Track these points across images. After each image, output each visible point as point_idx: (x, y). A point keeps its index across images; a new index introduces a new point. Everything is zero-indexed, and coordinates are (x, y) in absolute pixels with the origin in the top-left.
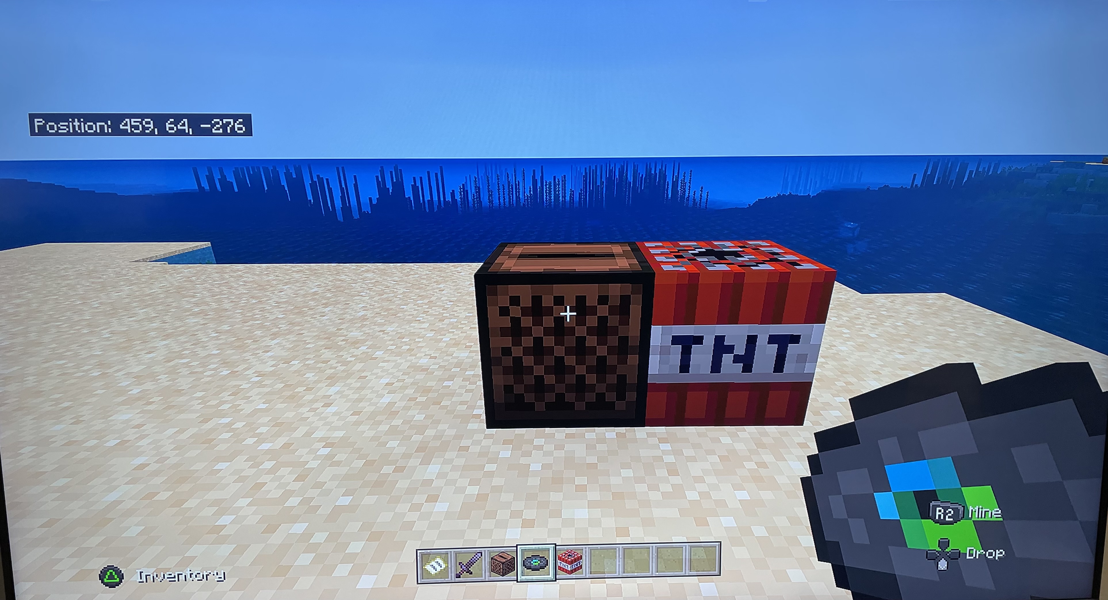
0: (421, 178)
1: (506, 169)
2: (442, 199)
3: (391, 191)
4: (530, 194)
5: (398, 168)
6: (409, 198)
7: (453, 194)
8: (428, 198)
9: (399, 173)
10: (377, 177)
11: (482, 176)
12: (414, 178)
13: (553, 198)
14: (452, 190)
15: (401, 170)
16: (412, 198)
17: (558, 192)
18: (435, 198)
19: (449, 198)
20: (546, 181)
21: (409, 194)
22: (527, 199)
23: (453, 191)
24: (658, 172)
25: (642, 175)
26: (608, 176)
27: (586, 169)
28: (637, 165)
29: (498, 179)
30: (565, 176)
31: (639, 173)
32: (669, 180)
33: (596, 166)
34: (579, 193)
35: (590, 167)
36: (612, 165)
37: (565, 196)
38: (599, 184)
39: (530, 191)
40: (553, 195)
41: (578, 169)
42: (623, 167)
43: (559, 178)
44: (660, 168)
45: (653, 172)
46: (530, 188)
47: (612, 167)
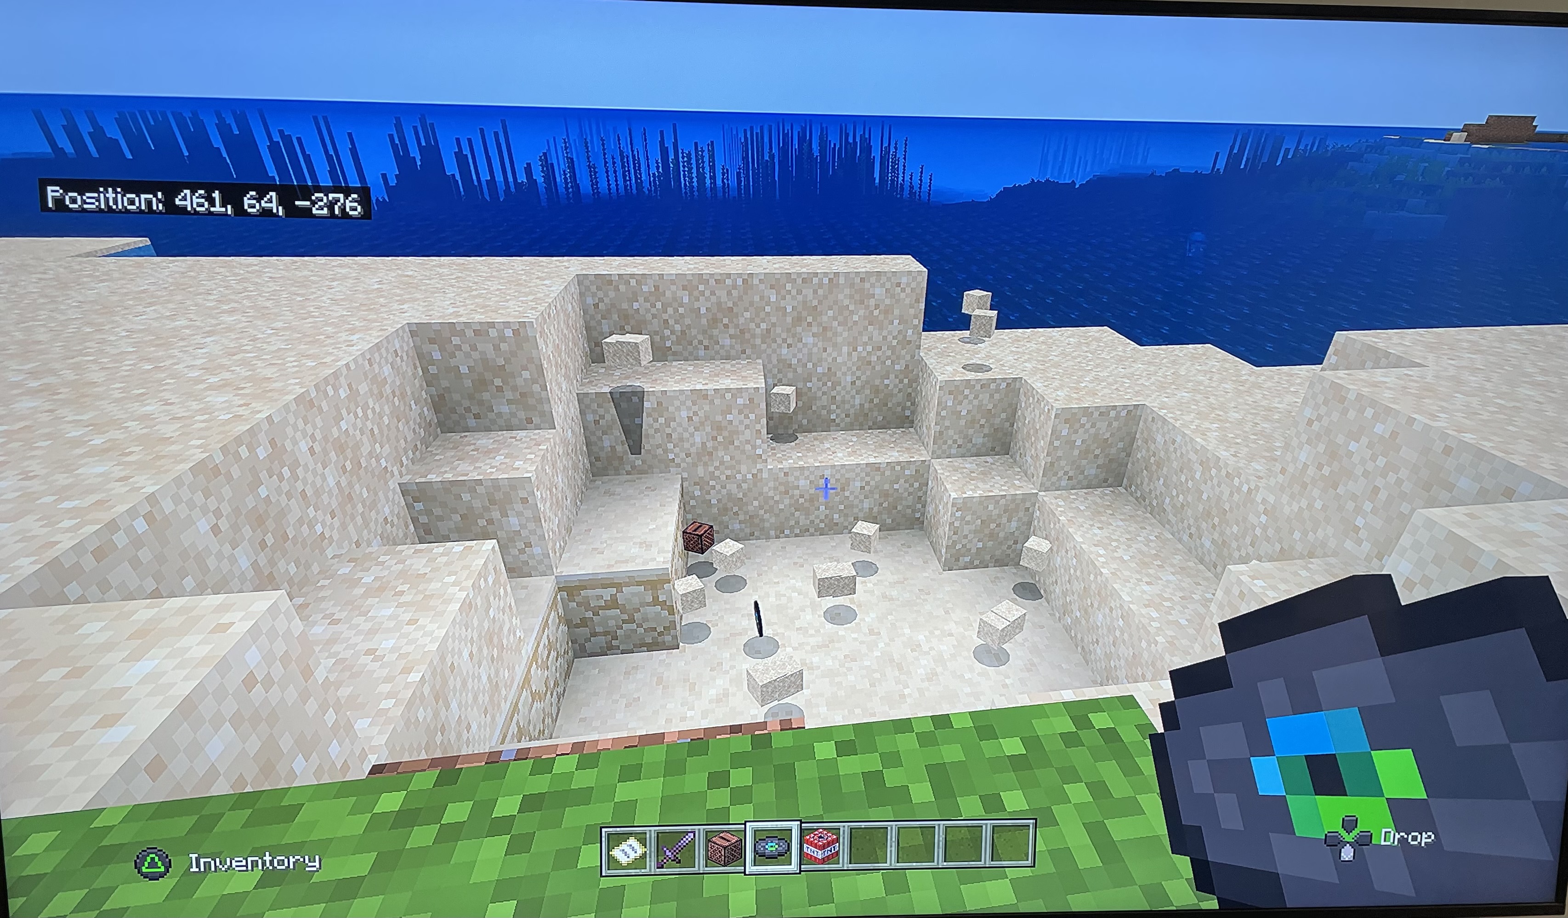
0: (470, 140)
1: (615, 129)
2: (511, 179)
3: (419, 163)
4: (658, 172)
5: (426, 122)
6: (453, 175)
7: (528, 170)
8: (485, 176)
9: (430, 132)
10: (391, 137)
11: (575, 140)
12: (458, 140)
13: (695, 180)
14: (527, 164)
15: (432, 125)
16: (458, 177)
17: (703, 170)
18: (499, 178)
19: (522, 178)
20: (683, 150)
21: (451, 168)
22: (654, 180)
23: (529, 165)
24: (858, 140)
25: (835, 145)
26: (781, 145)
27: (745, 131)
28: (827, 127)
29: (603, 145)
30: (712, 142)
31: (830, 141)
32: (876, 154)
33: (762, 128)
34: (737, 173)
35: (752, 129)
36: (788, 127)
37: (714, 178)
38: (767, 158)
39: (658, 168)
40: (694, 175)
41: (734, 132)
42: (804, 130)
43: (704, 146)
44: (862, 133)
45: (851, 140)
46: (657, 162)
47: (788, 130)
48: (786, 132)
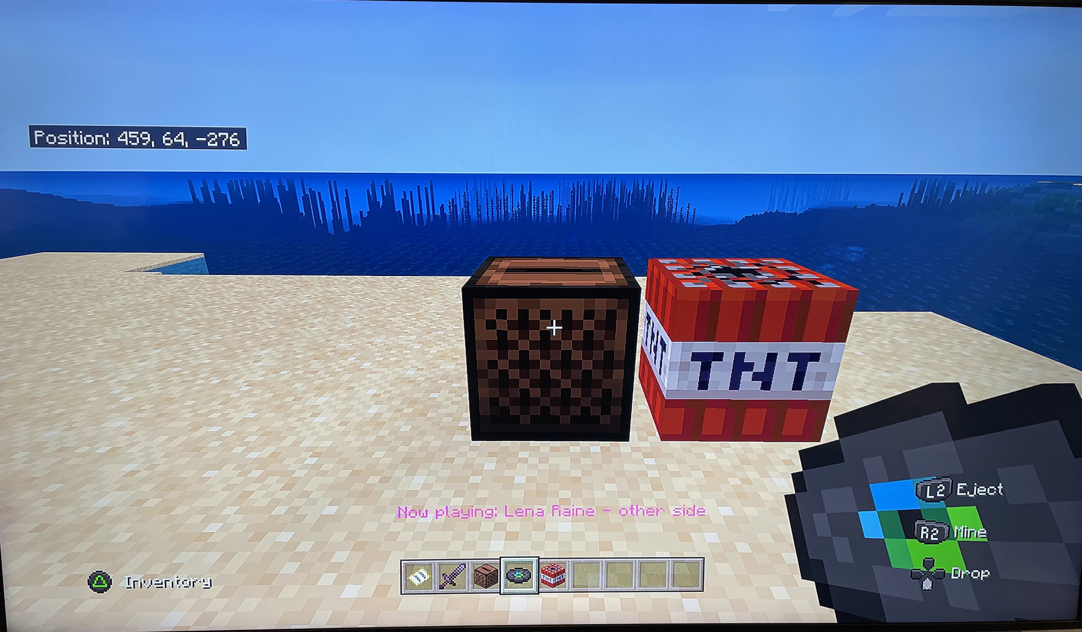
0: (411, 192)
1: (495, 185)
2: (431, 213)
3: (381, 205)
4: (518, 209)
5: (388, 182)
6: (399, 211)
7: (442, 208)
8: (417, 212)
9: (390, 187)
10: (368, 191)
11: (471, 191)
12: (404, 192)
13: (540, 213)
15: (391, 184)
16: (402, 212)
17: (546, 208)
18: (425, 213)
19: (438, 212)
20: (534, 196)
21: (399, 207)
22: (516, 214)
23: (443, 205)
24: (645, 188)
25: (630, 191)
26: (595, 192)
27: (574, 184)
28: (625, 181)
29: (487, 194)
30: (553, 191)
31: (627, 190)
32: (657, 196)
33: (584, 182)
34: (567, 208)
35: (578, 183)
36: (600, 181)
37: (552, 212)
38: (586, 199)
39: (518, 207)
40: (540, 210)
41: (566, 185)
42: (610, 183)
43: (547, 193)
44: (648, 184)
45: (640, 188)
46: (518, 203)
47: (600, 183)
48: (599, 184)
